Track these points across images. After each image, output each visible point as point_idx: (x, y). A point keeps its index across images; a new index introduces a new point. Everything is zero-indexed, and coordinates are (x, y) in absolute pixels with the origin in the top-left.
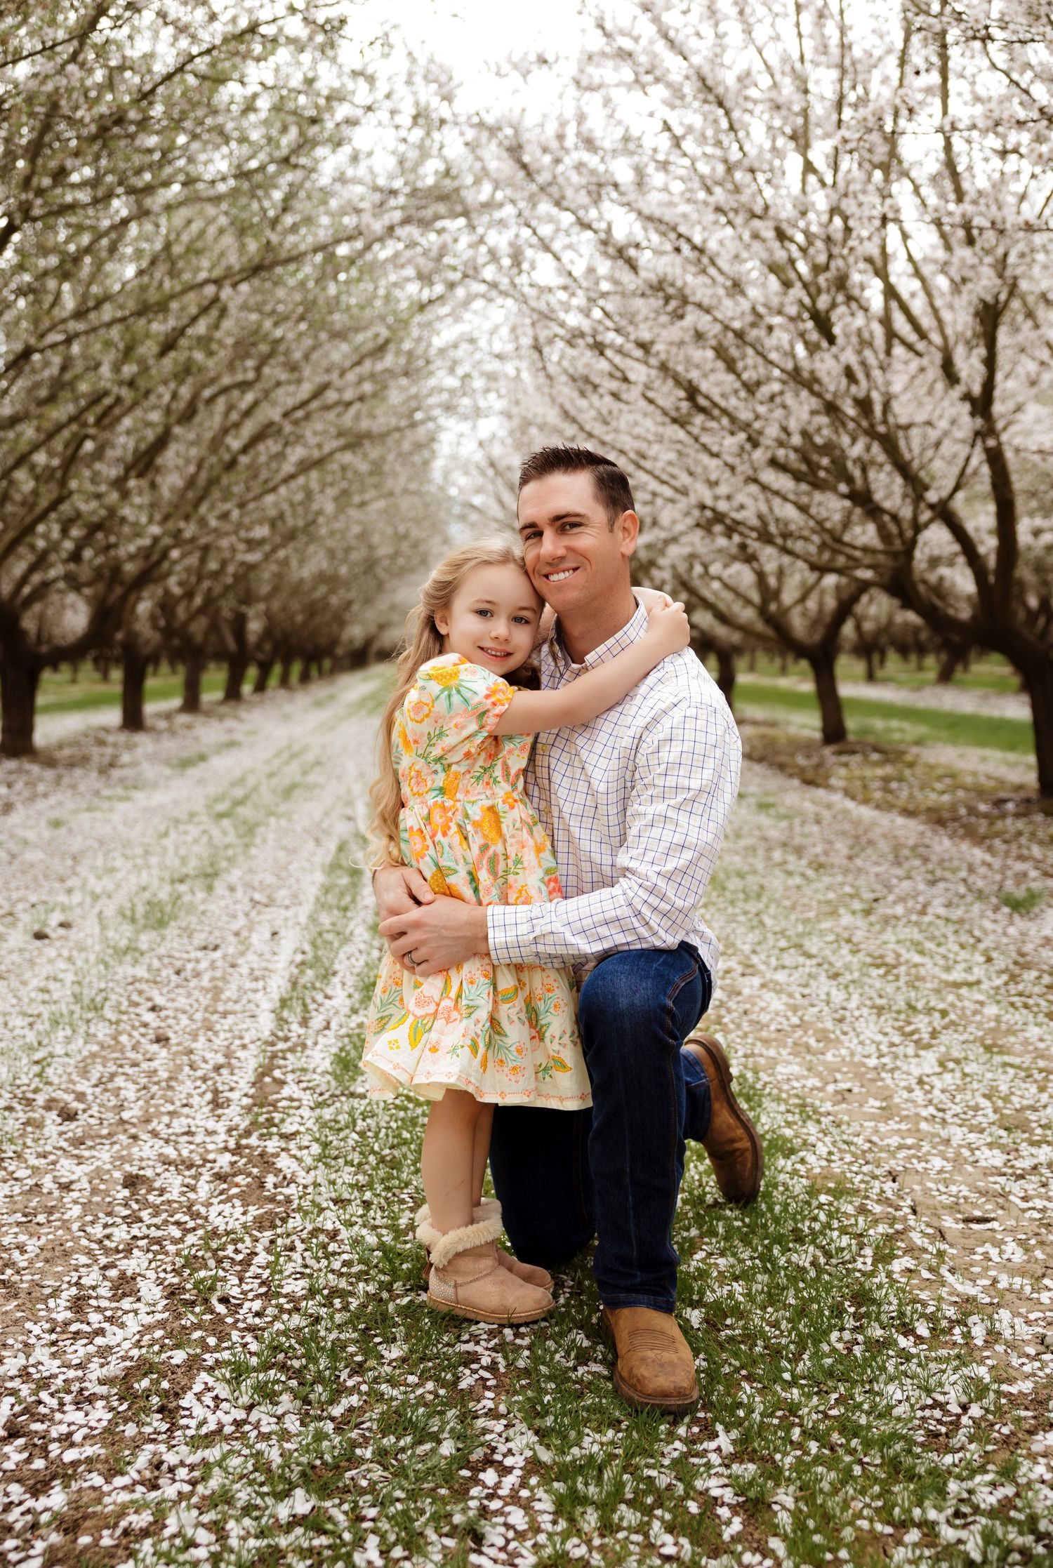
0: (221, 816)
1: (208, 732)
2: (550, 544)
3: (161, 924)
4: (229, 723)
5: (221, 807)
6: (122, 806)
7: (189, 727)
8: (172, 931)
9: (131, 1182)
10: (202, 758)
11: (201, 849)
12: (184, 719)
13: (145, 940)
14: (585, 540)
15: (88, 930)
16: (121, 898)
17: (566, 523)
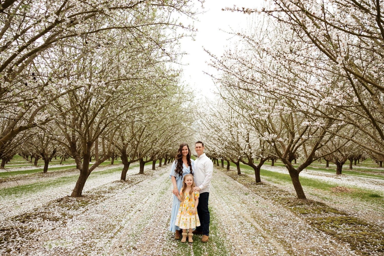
0: (167, 182)
1: (163, 170)
2: (198, 149)
3: (163, 194)
4: (165, 169)
5: (166, 181)
6: (155, 181)
7: (160, 169)
8: (164, 194)
9: (166, 211)
10: (163, 174)
11: (165, 186)
12: (159, 168)
13: (162, 195)
14: (201, 149)
15: (156, 194)
16: (158, 191)
17: (200, 147)
